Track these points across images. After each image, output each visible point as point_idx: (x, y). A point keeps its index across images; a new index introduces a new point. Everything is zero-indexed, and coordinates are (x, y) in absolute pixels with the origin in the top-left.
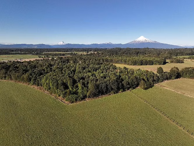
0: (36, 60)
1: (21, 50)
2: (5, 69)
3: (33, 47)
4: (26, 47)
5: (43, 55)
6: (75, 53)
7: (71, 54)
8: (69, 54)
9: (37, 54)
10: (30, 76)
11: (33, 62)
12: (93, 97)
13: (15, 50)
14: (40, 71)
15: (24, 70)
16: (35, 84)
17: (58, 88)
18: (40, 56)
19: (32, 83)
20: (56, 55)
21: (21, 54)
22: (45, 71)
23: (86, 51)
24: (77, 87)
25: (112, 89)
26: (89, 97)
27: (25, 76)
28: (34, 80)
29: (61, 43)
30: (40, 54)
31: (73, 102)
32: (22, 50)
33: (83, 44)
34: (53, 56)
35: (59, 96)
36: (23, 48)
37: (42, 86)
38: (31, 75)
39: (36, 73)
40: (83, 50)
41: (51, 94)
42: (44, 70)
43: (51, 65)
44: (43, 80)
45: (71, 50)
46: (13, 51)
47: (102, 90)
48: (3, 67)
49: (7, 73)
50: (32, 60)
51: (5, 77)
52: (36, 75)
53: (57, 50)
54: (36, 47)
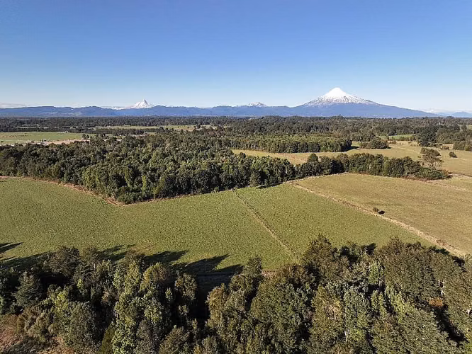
0: (76, 142)
1: (42, 122)
2: (14, 156)
3: (72, 115)
4: (54, 114)
5: (93, 132)
6: (170, 127)
7: (158, 131)
8: (153, 130)
9: (80, 130)
10: (62, 168)
11: (68, 146)
12: (164, 197)
13: (28, 122)
14: (81, 161)
15: (50, 160)
16: (71, 182)
17: (107, 184)
18: (86, 135)
19: (65, 179)
20: (122, 132)
21: (43, 130)
22: (90, 161)
23: (196, 123)
24: (140, 182)
25: (199, 186)
26: (157, 197)
27: (53, 168)
28: (70, 174)
29: (140, 105)
30: (87, 131)
31: (129, 203)
32: (45, 121)
33: (193, 108)
34: (117, 135)
35: (110, 195)
36: (46, 115)
37: (82, 184)
38: (63, 165)
39: (73, 163)
40: (191, 121)
41: (97, 194)
42: (89, 159)
43: (105, 152)
44: (85, 175)
45: (162, 120)
46: (22, 123)
47: (180, 186)
48: (11, 154)
49: (19, 163)
50: (67, 142)
51: (15, 172)
52: (74, 166)
53: (129, 122)
54: (78, 115)
